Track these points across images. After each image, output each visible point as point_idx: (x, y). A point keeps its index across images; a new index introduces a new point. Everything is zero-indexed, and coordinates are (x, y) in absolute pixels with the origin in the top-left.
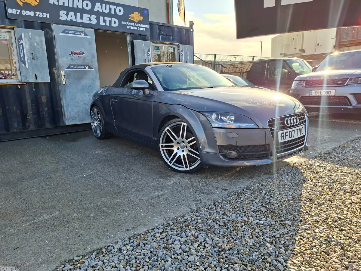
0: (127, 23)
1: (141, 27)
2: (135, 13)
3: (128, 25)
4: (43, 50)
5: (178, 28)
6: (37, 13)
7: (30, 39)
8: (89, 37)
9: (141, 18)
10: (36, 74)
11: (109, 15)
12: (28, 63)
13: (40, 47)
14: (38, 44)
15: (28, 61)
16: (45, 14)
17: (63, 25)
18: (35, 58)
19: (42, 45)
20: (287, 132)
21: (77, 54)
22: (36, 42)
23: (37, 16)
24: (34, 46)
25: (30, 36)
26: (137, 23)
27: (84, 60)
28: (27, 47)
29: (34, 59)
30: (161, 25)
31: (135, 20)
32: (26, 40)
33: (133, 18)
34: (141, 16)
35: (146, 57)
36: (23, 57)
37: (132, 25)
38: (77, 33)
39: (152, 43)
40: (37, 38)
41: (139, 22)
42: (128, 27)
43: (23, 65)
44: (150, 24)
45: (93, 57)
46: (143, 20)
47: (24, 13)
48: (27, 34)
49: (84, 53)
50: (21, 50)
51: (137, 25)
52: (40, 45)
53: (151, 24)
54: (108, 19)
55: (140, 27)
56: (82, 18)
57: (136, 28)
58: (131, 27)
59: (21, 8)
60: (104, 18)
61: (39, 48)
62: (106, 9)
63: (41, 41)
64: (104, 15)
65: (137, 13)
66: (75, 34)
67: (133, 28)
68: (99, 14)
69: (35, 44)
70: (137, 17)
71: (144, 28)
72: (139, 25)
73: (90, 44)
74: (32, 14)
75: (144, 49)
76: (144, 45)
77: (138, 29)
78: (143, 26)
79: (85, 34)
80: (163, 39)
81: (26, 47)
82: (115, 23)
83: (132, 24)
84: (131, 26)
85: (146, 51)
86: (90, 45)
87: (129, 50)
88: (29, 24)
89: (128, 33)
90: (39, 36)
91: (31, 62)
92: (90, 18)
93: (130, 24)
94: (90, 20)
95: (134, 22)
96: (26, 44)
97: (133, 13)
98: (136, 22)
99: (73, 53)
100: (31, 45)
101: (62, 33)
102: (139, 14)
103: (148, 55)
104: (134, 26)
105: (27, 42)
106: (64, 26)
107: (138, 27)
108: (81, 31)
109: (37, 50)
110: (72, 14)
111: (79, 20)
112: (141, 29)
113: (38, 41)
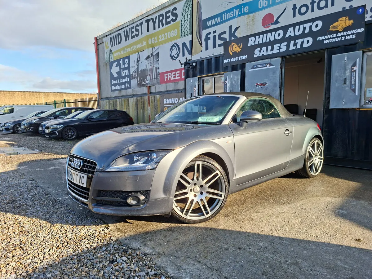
0: (326, 36)
1: (348, 35)
2: (340, 19)
3: (326, 39)
4: (238, 86)
6: (240, 57)
7: (231, 79)
8: (274, 67)
9: (350, 23)
11: (303, 35)
13: (237, 84)
14: (235, 82)
16: (244, 56)
19: (238, 82)
21: (261, 86)
23: (239, 60)
24: (233, 84)
25: (232, 77)
26: (340, 32)
27: (266, 90)
28: (229, 86)
31: (339, 28)
32: (229, 80)
33: (336, 27)
34: (349, 20)
35: (347, 75)
37: (332, 37)
38: (263, 66)
39: (364, 52)
40: (236, 77)
41: (346, 29)
42: (325, 42)
44: (366, 25)
45: (275, 85)
46: (352, 24)
47: (232, 60)
48: (230, 76)
49: (267, 84)
51: (342, 34)
52: (237, 83)
53: (369, 25)
54: (299, 41)
55: (345, 36)
56: (272, 49)
57: (339, 39)
58: (331, 40)
59: (231, 57)
60: (295, 42)
61: (236, 84)
62: (299, 31)
63: (238, 79)
64: (296, 37)
65: (344, 18)
66: (261, 67)
67: (334, 40)
68: (289, 39)
70: (342, 23)
71: (352, 34)
72: (345, 33)
74: (237, 59)
75: (345, 64)
76: (346, 59)
77: (343, 39)
78: (352, 32)
79: (271, 65)
82: (308, 42)
83: (333, 36)
84: (331, 38)
85: (349, 66)
86: (274, 74)
89: (325, 49)
90: (237, 75)
92: (280, 47)
93: (329, 37)
94: (280, 49)
95: (337, 32)
96: (228, 84)
97: (338, 21)
98: (340, 30)
99: (257, 85)
100: (232, 84)
101: (251, 69)
102: (347, 18)
103: (352, 71)
104: (336, 37)
105: (230, 82)
106: (255, 62)
107: (341, 36)
108: (267, 63)
109: (234, 87)
110: (264, 49)
111: (270, 52)
112: (347, 38)
113: (236, 80)
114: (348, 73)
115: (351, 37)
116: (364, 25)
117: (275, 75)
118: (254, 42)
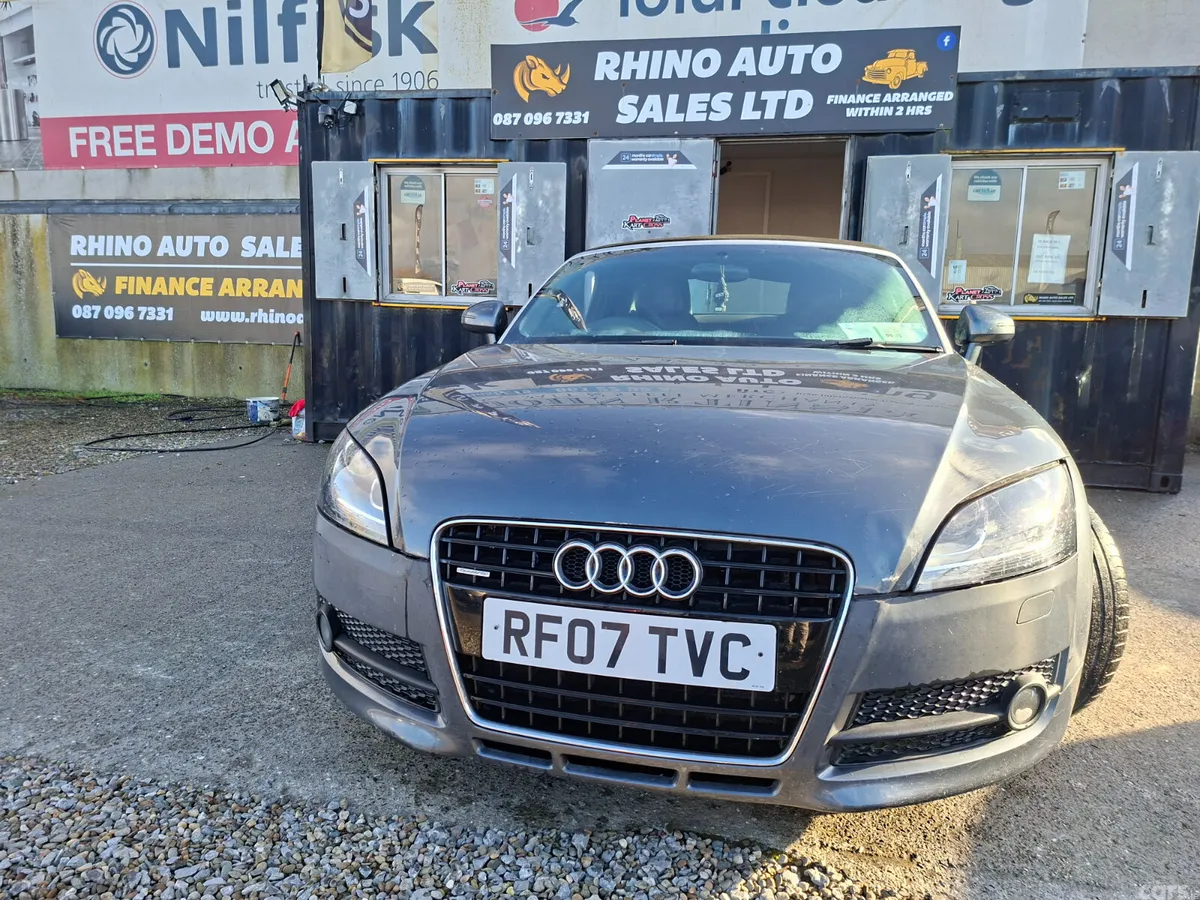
0: (852, 96)
1: (913, 104)
2: (892, 53)
3: (851, 105)
4: (557, 218)
5: (1123, 80)
6: (560, 115)
7: (529, 191)
8: (692, 167)
9: (919, 69)
10: (530, 285)
11: (784, 80)
12: (516, 254)
13: (552, 210)
14: (546, 202)
15: (516, 249)
16: (578, 114)
17: (620, 138)
18: (535, 241)
19: (557, 204)
21: (647, 225)
22: (543, 197)
24: (537, 206)
25: (531, 182)
26: (892, 92)
28: (521, 210)
29: (532, 244)
30: (1022, 78)
31: (890, 80)
32: (521, 193)
33: (880, 74)
34: (917, 61)
35: (911, 218)
36: (508, 238)
37: (869, 101)
38: (655, 159)
39: (953, 159)
40: (547, 185)
41: (908, 85)
42: (850, 113)
43: (505, 260)
44: (960, 84)
45: (696, 227)
46: (925, 73)
47: (529, 118)
48: (524, 176)
49: (668, 221)
50: (506, 219)
51: (896, 97)
52: (552, 205)
53: (967, 86)
54: (771, 97)
55: (905, 105)
56: (682, 107)
57: (889, 111)
58: (867, 109)
59: (524, 108)
60: (758, 96)
61: (548, 211)
62: (771, 63)
63: (556, 193)
64: (760, 83)
65: (902, 52)
66: (648, 163)
67: (875, 112)
68: (741, 85)
69: (541, 202)
71: (925, 104)
72: (905, 97)
73: (693, 188)
74: (547, 119)
75: (905, 188)
76: (908, 172)
77: (898, 114)
78: (924, 96)
79: (682, 159)
80: (1023, 138)
81: (518, 210)
82: (799, 105)
83: (871, 98)
84: (865, 105)
85: (917, 194)
86: (692, 193)
87: (845, 197)
88: (537, 150)
89: (850, 135)
90: (554, 177)
91: (524, 251)
92: (709, 103)
93: (861, 98)
94: (709, 109)
95: (884, 89)
96: (517, 204)
97: (885, 56)
98: (892, 86)
99: (634, 222)
100: (531, 207)
101: (610, 163)
102: (912, 55)
103: (925, 210)
104: (881, 104)
105: (523, 199)
106: (624, 142)
107: (895, 105)
108: (667, 152)
109: (542, 218)
110: (653, 100)
111: (673, 116)
112: (910, 111)
113: (547, 194)
114: (913, 214)
115: (919, 110)
116: (953, 82)
117: (696, 196)
118: (616, 70)
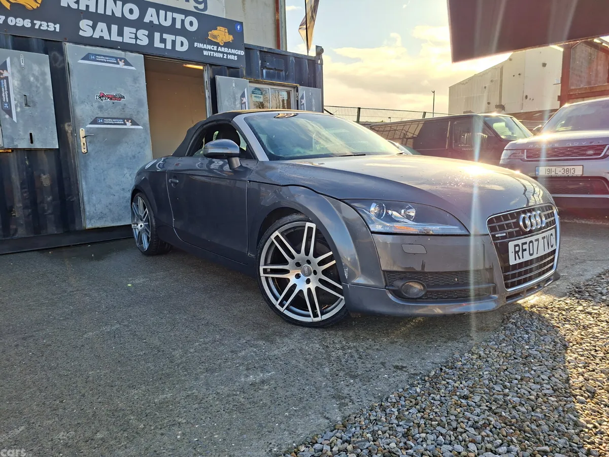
0: (205, 45)
1: (230, 54)
2: (219, 28)
3: (205, 50)
4: (46, 89)
5: (295, 57)
6: (38, 23)
7: (21, 70)
8: (133, 68)
9: (230, 38)
10: (31, 134)
11: (172, 30)
12: (16, 112)
13: (41, 84)
14: (37, 79)
15: (16, 109)
16: (51, 25)
17: (85, 45)
18: (31, 105)
19: (45, 81)
20: (526, 243)
21: (111, 99)
22: (34, 75)
23: (36, 27)
24: (29, 81)
25: (23, 64)
26: (221, 46)
27: (123, 109)
28: (16, 83)
29: (29, 106)
30: (266, 50)
31: (219, 40)
32: (15, 71)
33: (215, 37)
34: (229, 34)
36: (7, 101)
38: (111, 61)
39: (250, 82)
40: (36, 68)
41: (227, 45)
42: (205, 53)
43: (7, 116)
44: (246, 48)
45: (140, 103)
46: (232, 40)
47: (12, 21)
48: (16, 60)
49: (124, 97)
50: (4, 88)
51: (223, 49)
52: (41, 81)
53: (248, 49)
54: (169, 38)
55: (227, 54)
56: (120, 33)
57: (221, 55)
58: (212, 53)
59: (7, 13)
60: (161, 36)
61: (39, 85)
62: (166, 20)
64: (162, 29)
65: (222, 29)
66: (107, 62)
67: (216, 55)
68: (152, 28)
69: (32, 79)
70: (222, 35)
71: (235, 55)
72: (226, 50)
73: (135, 80)
74: (27, 23)
75: (234, 92)
76: (234, 85)
77: (224, 57)
78: (233, 51)
79: (127, 63)
80: (269, 76)
81: (14, 83)
82: (182, 45)
83: (213, 48)
84: (211, 50)
85: (239, 95)
86: (136, 83)
87: (208, 93)
88: (21, 42)
89: (207, 64)
90: (40, 63)
91: (23, 111)
92: (136, 34)
93: (209, 47)
94: (136, 38)
95: (218, 45)
96: (13, 79)
97: (216, 29)
98: (221, 44)
99: (103, 96)
100: (24, 80)
101: (83, 59)
102: (226, 31)
103: (242, 103)
104: (217, 51)
105: (17, 75)
106: (88, 47)
107: (223, 53)
108: (119, 58)
109: (34, 89)
110: (102, 26)
111: (115, 38)
112: (229, 57)
113: (36, 74)
114: (238, 105)
115: (232, 57)
116: (243, 46)
117: (138, 85)
118: (75, 2)
